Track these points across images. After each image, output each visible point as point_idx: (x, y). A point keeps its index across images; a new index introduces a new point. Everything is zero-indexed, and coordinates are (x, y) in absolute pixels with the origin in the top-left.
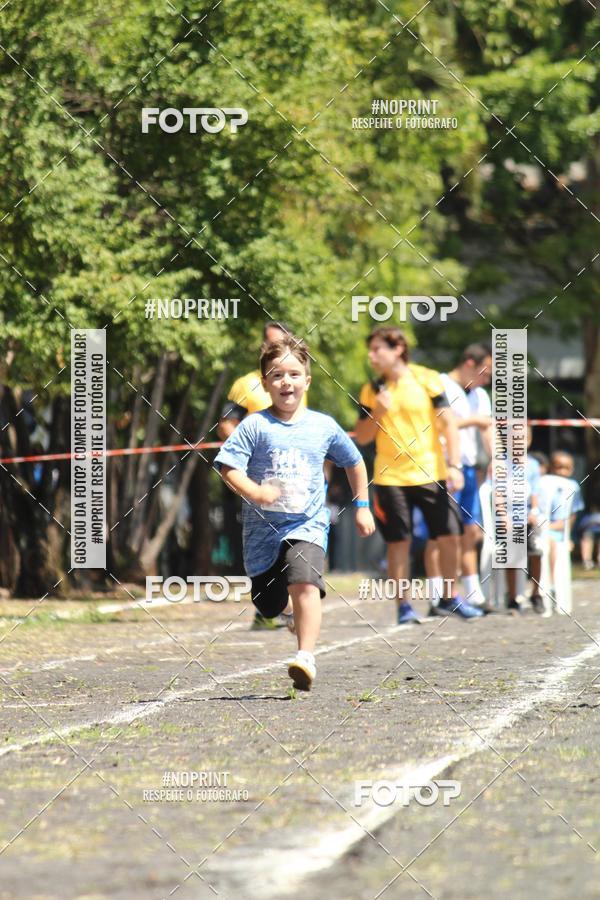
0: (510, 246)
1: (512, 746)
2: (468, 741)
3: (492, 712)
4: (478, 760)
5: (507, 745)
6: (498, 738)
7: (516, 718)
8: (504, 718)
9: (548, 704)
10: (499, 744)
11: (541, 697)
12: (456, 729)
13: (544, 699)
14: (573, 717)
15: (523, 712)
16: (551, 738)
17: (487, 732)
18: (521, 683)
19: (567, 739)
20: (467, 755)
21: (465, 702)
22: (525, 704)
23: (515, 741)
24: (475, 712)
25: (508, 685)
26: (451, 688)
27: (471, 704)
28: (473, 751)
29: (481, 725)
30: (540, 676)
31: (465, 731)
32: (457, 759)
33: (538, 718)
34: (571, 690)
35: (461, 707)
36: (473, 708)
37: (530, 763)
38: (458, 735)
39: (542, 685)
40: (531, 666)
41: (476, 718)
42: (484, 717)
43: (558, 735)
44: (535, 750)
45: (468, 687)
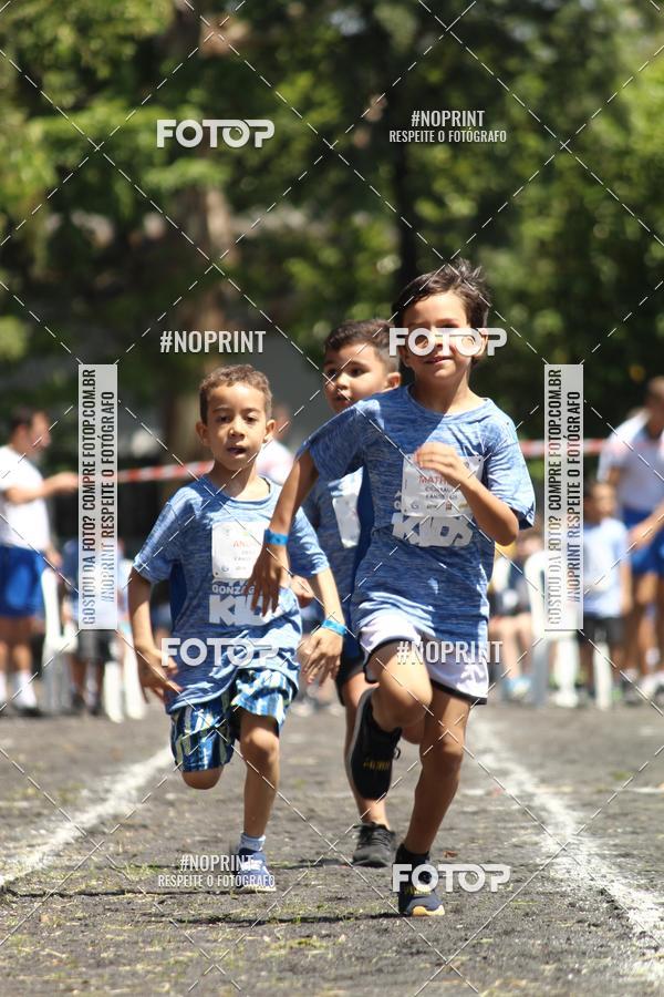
0: (78, 306)
1: (73, 864)
2: (24, 859)
3: (52, 825)
4: (35, 880)
5: (67, 863)
6: (58, 855)
7: (78, 834)
8: (66, 832)
9: (116, 817)
10: (58, 862)
11: (107, 809)
12: (11, 845)
13: (111, 811)
14: (142, 831)
15: (87, 826)
16: (118, 855)
17: (46, 849)
18: (85, 793)
19: (135, 855)
20: (22, 874)
21: (23, 815)
22: (89, 817)
23: (79, 859)
24: (33, 826)
25: (70, 796)
26: (7, 799)
27: (30, 818)
28: (30, 870)
29: (39, 841)
30: (107, 785)
31: (21, 847)
32: (12, 879)
33: (104, 833)
34: (139, 801)
35: (19, 821)
36: (32, 822)
37: (94, 883)
38: (13, 851)
39: (109, 796)
40: (98, 773)
41: (33, 832)
42: (43, 832)
43: (125, 852)
44: (99, 868)
45: (26, 798)
